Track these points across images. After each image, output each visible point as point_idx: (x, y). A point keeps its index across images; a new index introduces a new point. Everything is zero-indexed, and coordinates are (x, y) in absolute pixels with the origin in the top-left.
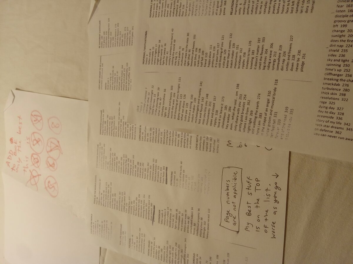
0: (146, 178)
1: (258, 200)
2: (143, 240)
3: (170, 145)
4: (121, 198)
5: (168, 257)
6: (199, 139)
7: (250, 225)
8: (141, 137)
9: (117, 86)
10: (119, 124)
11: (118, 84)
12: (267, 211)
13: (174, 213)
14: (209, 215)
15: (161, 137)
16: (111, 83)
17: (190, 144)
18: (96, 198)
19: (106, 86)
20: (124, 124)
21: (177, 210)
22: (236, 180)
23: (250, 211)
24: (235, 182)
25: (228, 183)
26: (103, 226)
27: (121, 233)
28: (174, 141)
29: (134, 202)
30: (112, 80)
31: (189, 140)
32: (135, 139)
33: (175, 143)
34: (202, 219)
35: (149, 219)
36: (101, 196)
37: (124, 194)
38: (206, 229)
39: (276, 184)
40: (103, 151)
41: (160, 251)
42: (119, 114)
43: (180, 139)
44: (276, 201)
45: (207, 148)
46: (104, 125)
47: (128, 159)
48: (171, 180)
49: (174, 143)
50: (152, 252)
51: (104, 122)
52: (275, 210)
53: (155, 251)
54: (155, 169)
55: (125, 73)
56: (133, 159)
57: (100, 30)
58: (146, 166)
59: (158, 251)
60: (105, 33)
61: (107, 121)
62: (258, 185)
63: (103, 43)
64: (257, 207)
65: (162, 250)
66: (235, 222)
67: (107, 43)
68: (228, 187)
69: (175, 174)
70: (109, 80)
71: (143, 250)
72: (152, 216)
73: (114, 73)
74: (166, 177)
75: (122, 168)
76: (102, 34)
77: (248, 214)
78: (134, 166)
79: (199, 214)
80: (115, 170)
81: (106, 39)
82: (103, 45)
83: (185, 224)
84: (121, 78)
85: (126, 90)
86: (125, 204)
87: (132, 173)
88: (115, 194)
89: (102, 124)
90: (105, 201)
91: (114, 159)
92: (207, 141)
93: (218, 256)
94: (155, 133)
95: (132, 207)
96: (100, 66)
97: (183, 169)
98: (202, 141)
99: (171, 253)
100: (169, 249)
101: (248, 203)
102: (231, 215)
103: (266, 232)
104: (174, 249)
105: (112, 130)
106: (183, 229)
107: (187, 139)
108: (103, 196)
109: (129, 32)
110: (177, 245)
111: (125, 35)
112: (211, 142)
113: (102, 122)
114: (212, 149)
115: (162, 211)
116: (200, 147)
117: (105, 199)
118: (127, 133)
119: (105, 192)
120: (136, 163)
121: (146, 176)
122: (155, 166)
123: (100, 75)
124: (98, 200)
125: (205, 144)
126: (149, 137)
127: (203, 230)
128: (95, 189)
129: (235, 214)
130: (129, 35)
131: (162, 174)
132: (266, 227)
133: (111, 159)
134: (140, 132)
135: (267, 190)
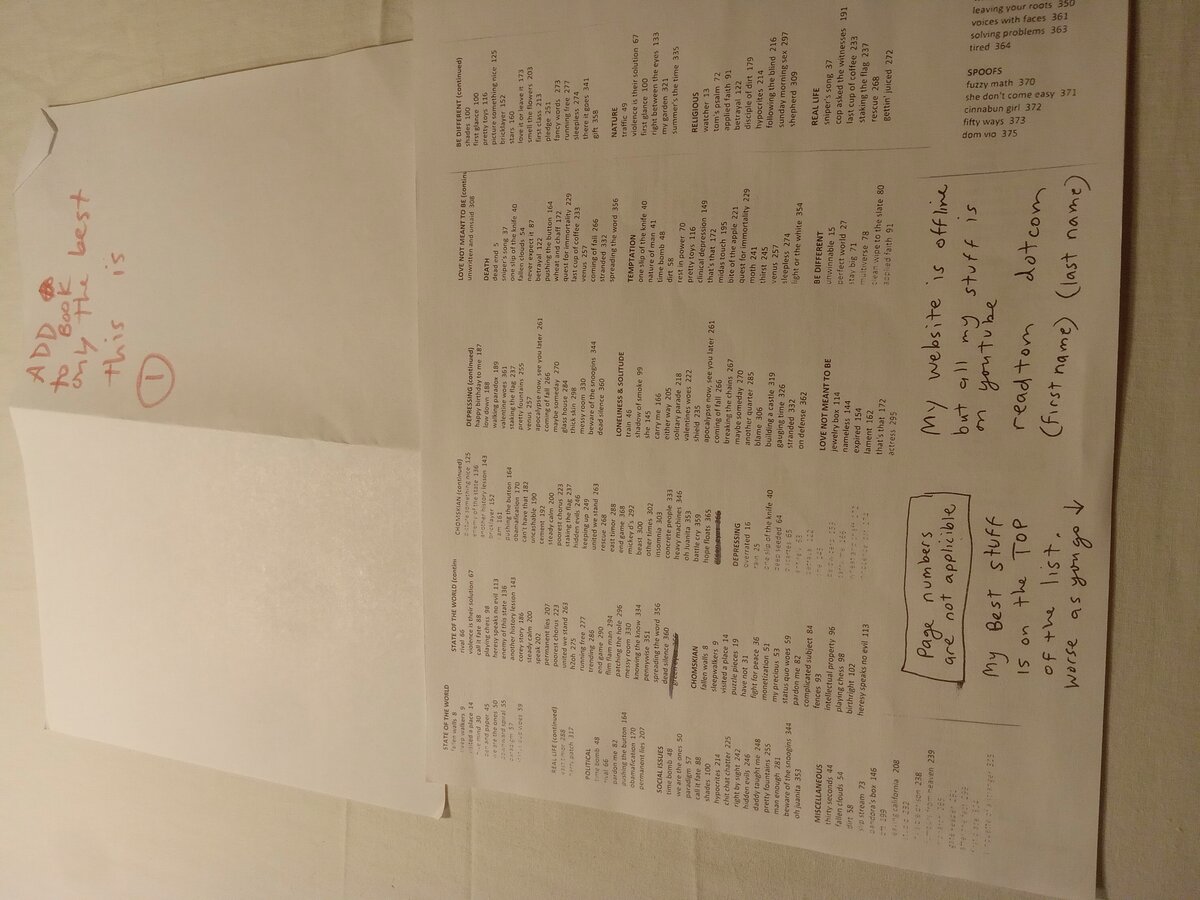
0: (644, 550)
1: (1024, 582)
2: (638, 747)
3: (727, 442)
4: (552, 624)
5: (732, 785)
6: (830, 417)
7: (999, 659)
8: (624, 426)
9: (530, 267)
10: (539, 388)
11: (534, 262)
12: (1051, 612)
13: (746, 649)
14: (865, 644)
15: (697, 419)
16: (508, 261)
17: (801, 435)
18: (458, 632)
19: (487, 269)
20: (561, 387)
21: (756, 641)
22: (951, 528)
23: (999, 618)
24: (950, 538)
25: (927, 540)
26: (491, 721)
27: (555, 735)
28: (743, 430)
29: (600, 632)
30: (509, 250)
31: (797, 423)
32: (600, 433)
33: (748, 433)
34: (841, 656)
35: (656, 678)
36: (476, 624)
37: (561, 609)
38: (857, 686)
39: (1076, 532)
40: (479, 478)
41: (703, 771)
42: (540, 357)
43: (764, 423)
44: (1076, 579)
45: (858, 443)
46: (483, 395)
47: (578, 497)
48: (736, 551)
49: (743, 434)
50: (674, 780)
51: (483, 385)
52: (1076, 606)
53: (684, 774)
54: (674, 520)
55: (562, 225)
56: (595, 496)
57: (459, 89)
58: (641, 515)
59: (693, 773)
60: (480, 97)
61: (492, 382)
62: (1021, 538)
63: (472, 131)
64: (1020, 602)
65: (708, 767)
66: (950, 656)
67: (490, 131)
68: (927, 552)
69: (748, 532)
70: (500, 249)
71: (637, 781)
72: (669, 667)
73: (518, 227)
74: (718, 541)
75: (555, 530)
76: (467, 101)
77: (991, 626)
78: (599, 518)
79: (832, 643)
80: (529, 535)
81: (485, 118)
82: (472, 136)
83: (787, 679)
84: (545, 242)
85: (566, 279)
86: (568, 641)
87: (590, 541)
88: (530, 614)
89: (474, 391)
90: (491, 641)
91: (522, 502)
92: (858, 423)
93: (896, 763)
94: (673, 410)
95: (593, 648)
96: (463, 206)
97: (775, 512)
98: (841, 424)
99: (742, 770)
100: (733, 763)
101: (990, 594)
102: (937, 635)
103: (1049, 671)
104: (752, 760)
105: (513, 409)
106: (780, 697)
107: (787, 421)
108: (483, 624)
109: (571, 95)
110: (762, 746)
111: (558, 105)
112: (870, 426)
113: (474, 386)
114: (874, 445)
115: (705, 647)
116: (835, 442)
117: (492, 633)
118: (569, 416)
119: (492, 610)
120: (604, 509)
121: (645, 545)
122: (674, 512)
123: (463, 232)
124: (466, 639)
125: (852, 431)
126: (652, 425)
127: (847, 689)
128: (454, 605)
129: (951, 629)
130: (573, 107)
131: (703, 536)
132: (1049, 659)
133: (513, 503)
134: (619, 410)
135: (1049, 550)
